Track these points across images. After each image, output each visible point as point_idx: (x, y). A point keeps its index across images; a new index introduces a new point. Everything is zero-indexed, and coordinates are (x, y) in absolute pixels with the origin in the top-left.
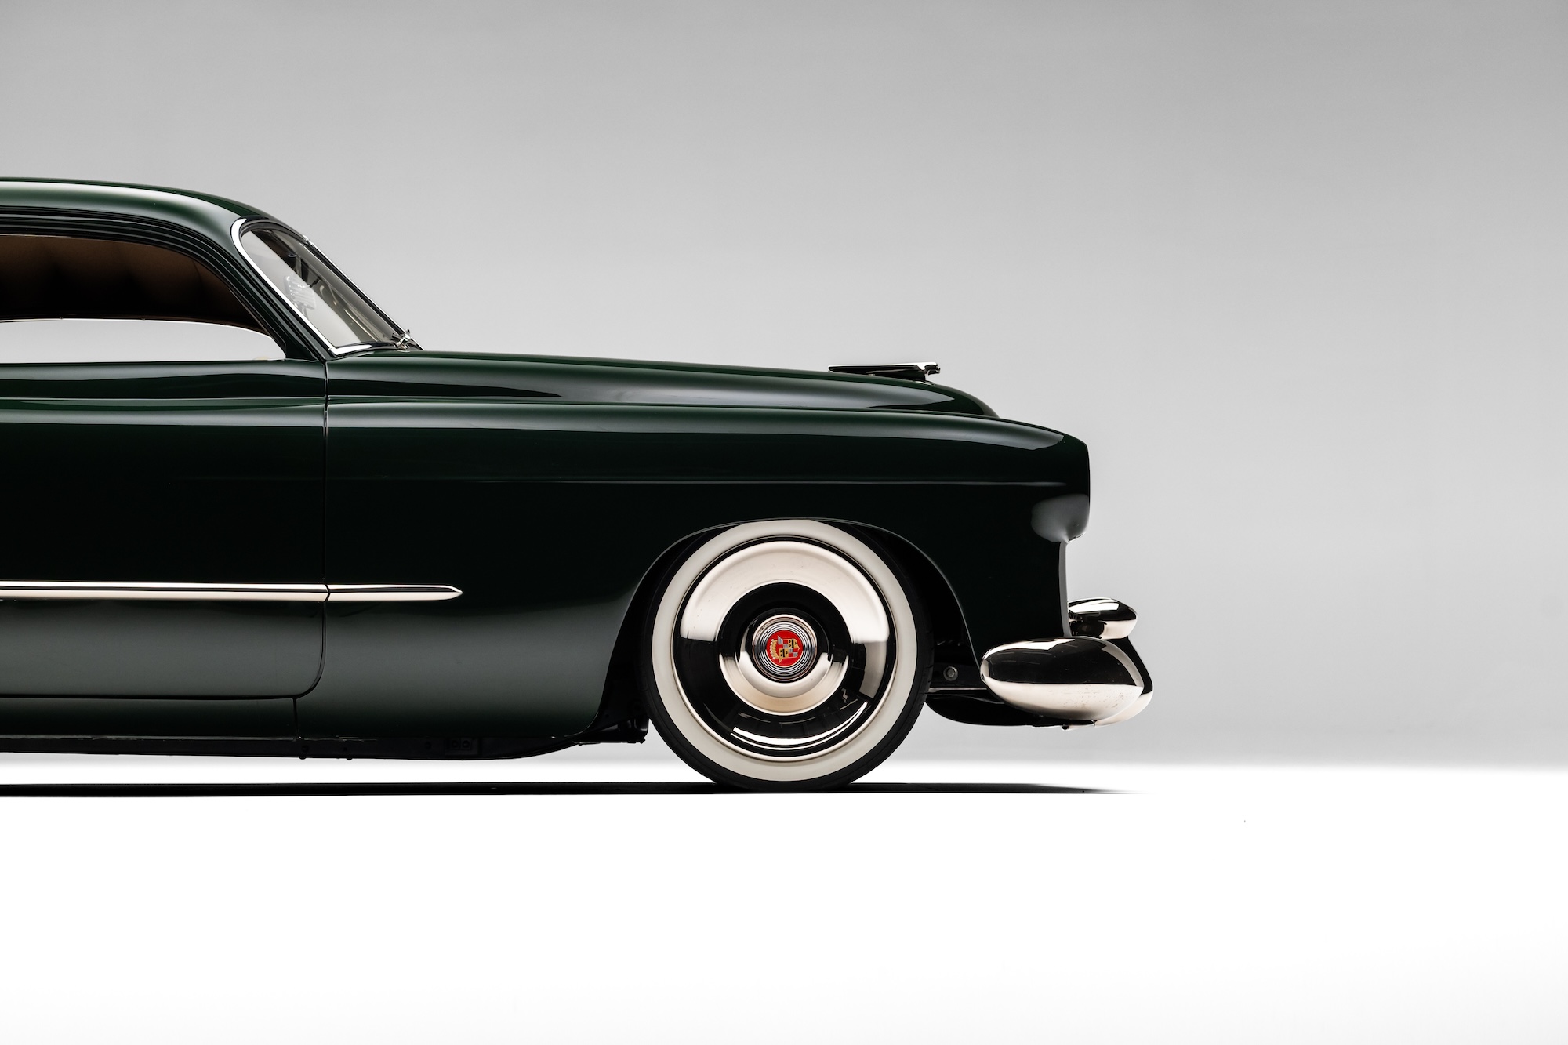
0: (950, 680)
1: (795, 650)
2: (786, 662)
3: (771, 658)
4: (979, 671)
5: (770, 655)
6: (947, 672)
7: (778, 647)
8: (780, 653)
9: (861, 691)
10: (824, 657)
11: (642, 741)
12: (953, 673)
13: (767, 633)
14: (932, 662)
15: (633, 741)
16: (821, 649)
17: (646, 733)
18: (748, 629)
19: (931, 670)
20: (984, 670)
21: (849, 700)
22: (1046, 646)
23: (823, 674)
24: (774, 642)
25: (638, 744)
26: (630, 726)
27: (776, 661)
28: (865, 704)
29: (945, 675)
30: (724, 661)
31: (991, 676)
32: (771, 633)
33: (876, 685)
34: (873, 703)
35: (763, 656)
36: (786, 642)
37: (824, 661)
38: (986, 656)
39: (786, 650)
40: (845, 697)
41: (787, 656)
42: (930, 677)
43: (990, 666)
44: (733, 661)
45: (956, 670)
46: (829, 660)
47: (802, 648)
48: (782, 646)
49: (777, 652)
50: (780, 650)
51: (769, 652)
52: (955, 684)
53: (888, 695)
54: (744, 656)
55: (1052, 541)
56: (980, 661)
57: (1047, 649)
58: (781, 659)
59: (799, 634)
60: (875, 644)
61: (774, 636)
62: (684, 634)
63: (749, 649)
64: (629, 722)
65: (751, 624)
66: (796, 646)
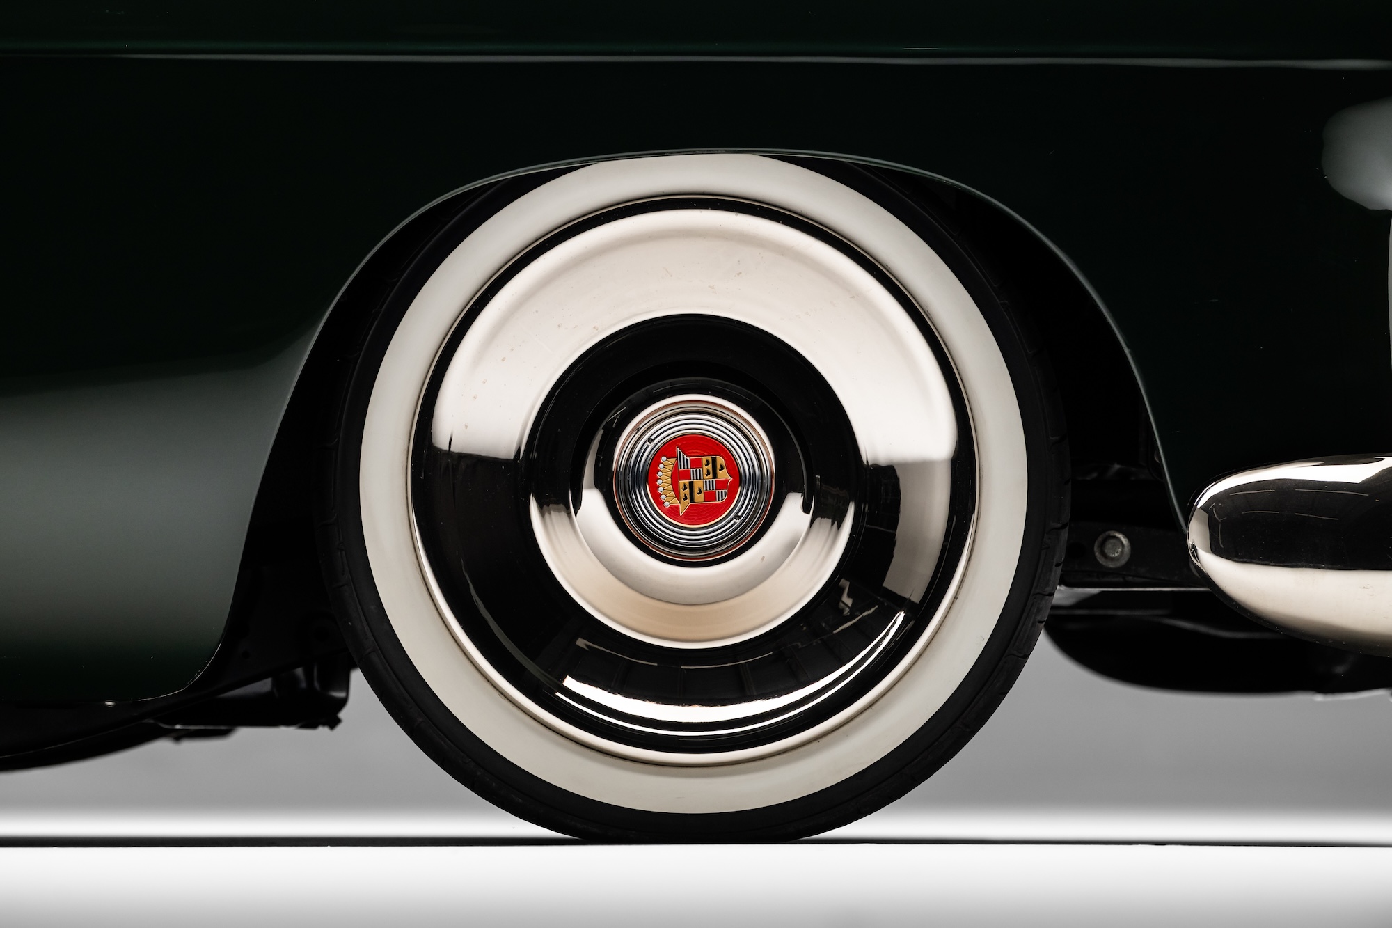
0: (1111, 565)
1: (721, 484)
2: (698, 514)
3: (660, 503)
4: (1185, 537)
5: (657, 497)
6: (1102, 545)
7: (676, 476)
8: (682, 493)
9: (888, 584)
10: (794, 503)
11: (333, 722)
12: (1120, 547)
13: (650, 440)
14: (1066, 515)
15: (311, 724)
16: (785, 483)
17: (343, 703)
18: (601, 432)
19: (1064, 535)
20: (1197, 534)
21: (854, 610)
22: (1355, 473)
23: (790, 547)
24: (666, 465)
25: (323, 731)
26: (304, 685)
27: (673, 511)
28: (900, 617)
29: (1097, 554)
30: (542, 514)
31: (1216, 550)
32: (659, 441)
33: (925, 568)
34: (921, 615)
35: (642, 500)
36: (697, 464)
37: (793, 514)
38: (1203, 500)
39: (698, 484)
40: (847, 600)
41: (699, 499)
42: (1060, 555)
43: (1213, 526)
44: (564, 515)
45: (1125, 541)
46: (806, 509)
47: (739, 479)
48: (686, 475)
49: (676, 490)
50: (682, 483)
51: (655, 488)
52: (1122, 575)
53: (955, 598)
54: (592, 500)
55: (1371, 207)
56: (1188, 512)
57: (1358, 481)
58: (684, 506)
59: (729, 443)
60: (922, 467)
61: (667, 449)
62: (441, 440)
63: (604, 483)
64: (299, 671)
65: (608, 419)
66: (723, 474)
